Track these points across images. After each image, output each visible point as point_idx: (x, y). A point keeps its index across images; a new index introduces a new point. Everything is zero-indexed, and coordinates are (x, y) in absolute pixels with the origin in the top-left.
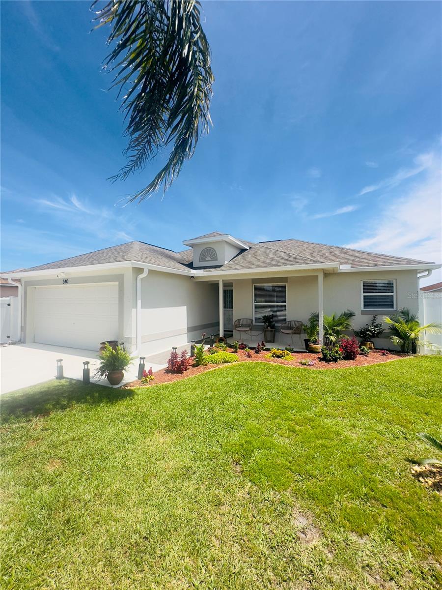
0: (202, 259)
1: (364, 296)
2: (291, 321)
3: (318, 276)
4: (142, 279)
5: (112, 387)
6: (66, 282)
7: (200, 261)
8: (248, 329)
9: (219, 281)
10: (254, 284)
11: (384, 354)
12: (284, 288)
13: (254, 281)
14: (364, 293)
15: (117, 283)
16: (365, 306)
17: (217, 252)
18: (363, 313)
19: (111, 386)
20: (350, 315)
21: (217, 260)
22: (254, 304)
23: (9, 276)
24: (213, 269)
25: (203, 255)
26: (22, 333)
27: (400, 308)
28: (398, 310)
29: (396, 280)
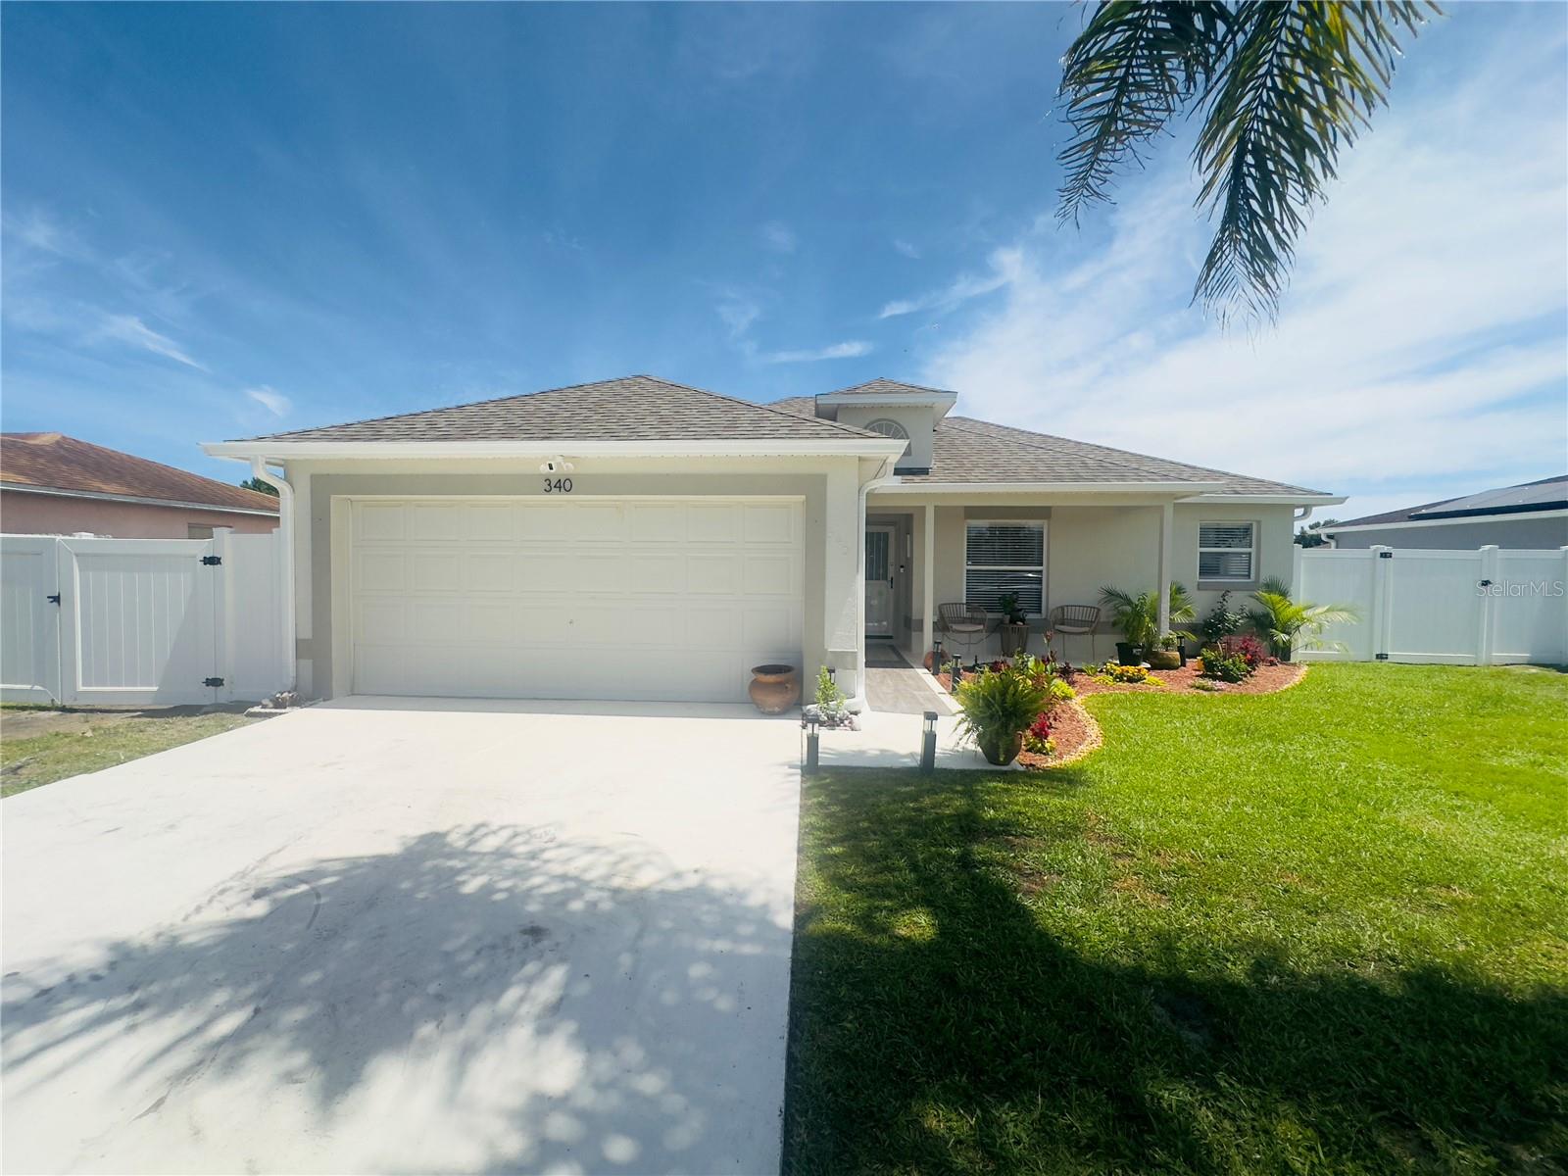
3: (1162, 507)
6: (560, 485)
10: (966, 522)
12: (1039, 531)
13: (971, 512)
14: (1200, 547)
17: (909, 434)
18: (1201, 587)
22: (966, 567)
26: (307, 663)
27: (1264, 577)
28: (1261, 580)
29: (1259, 522)
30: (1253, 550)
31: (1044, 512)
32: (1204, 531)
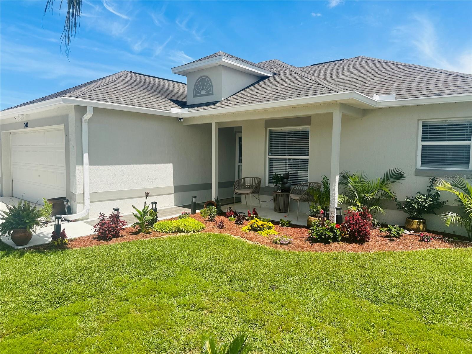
1: (423, 147)
3: (332, 113)
4: (90, 121)
6: (26, 125)
8: (249, 191)
9: (211, 123)
12: (306, 133)
13: (269, 123)
14: (422, 141)
15: (62, 126)
16: (423, 162)
17: (212, 83)
18: (418, 173)
20: (397, 176)
21: (212, 94)
22: (268, 157)
25: (197, 87)
31: (306, 120)
32: (425, 127)
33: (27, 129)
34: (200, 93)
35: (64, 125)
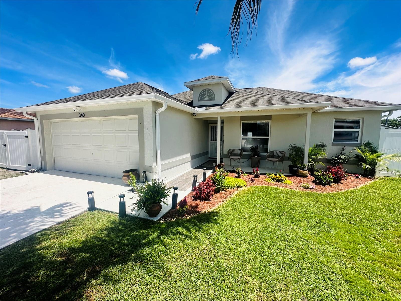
0: (201, 98)
1: (335, 132)
2: (273, 151)
3: (307, 114)
5: (152, 220)
6: (82, 115)
7: (199, 101)
9: (217, 117)
10: (242, 122)
11: (357, 177)
12: (268, 124)
13: (243, 118)
14: (334, 129)
16: (335, 139)
17: (214, 93)
18: (333, 145)
19: (150, 219)
20: (322, 146)
21: (214, 100)
22: (241, 137)
23: (24, 110)
24: (213, 108)
25: (202, 95)
26: (43, 162)
27: (364, 141)
28: (363, 142)
29: (363, 118)
30: (360, 130)
31: (269, 117)
32: (336, 122)
33: (82, 119)
34: (204, 99)
35: (137, 115)
